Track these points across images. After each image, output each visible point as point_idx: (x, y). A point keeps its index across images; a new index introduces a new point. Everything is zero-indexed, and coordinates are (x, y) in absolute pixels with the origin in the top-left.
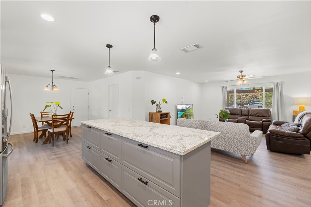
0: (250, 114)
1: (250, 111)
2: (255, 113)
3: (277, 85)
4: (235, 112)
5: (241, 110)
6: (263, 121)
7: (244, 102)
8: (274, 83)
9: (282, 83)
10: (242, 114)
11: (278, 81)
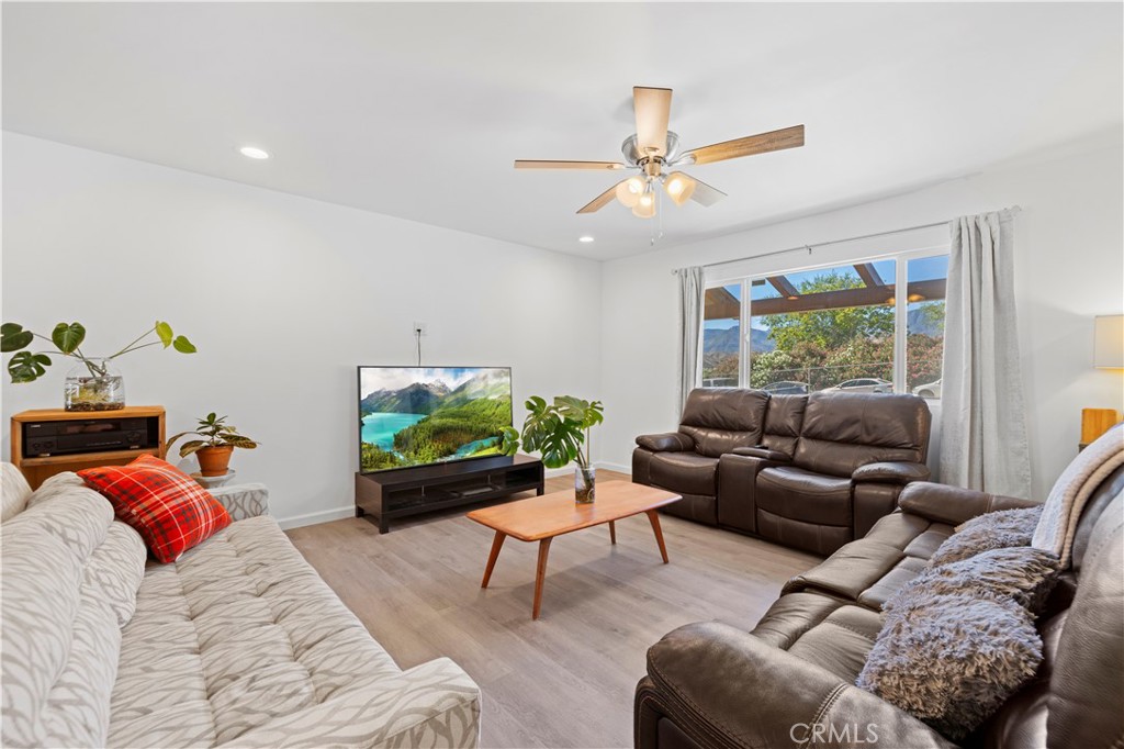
0: (806, 426)
1: (811, 408)
2: (836, 420)
3: (971, 236)
4: (730, 414)
5: (763, 402)
6: (856, 482)
7: (920, 370)
8: (956, 225)
9: (1004, 218)
10: (768, 426)
11: (980, 211)
